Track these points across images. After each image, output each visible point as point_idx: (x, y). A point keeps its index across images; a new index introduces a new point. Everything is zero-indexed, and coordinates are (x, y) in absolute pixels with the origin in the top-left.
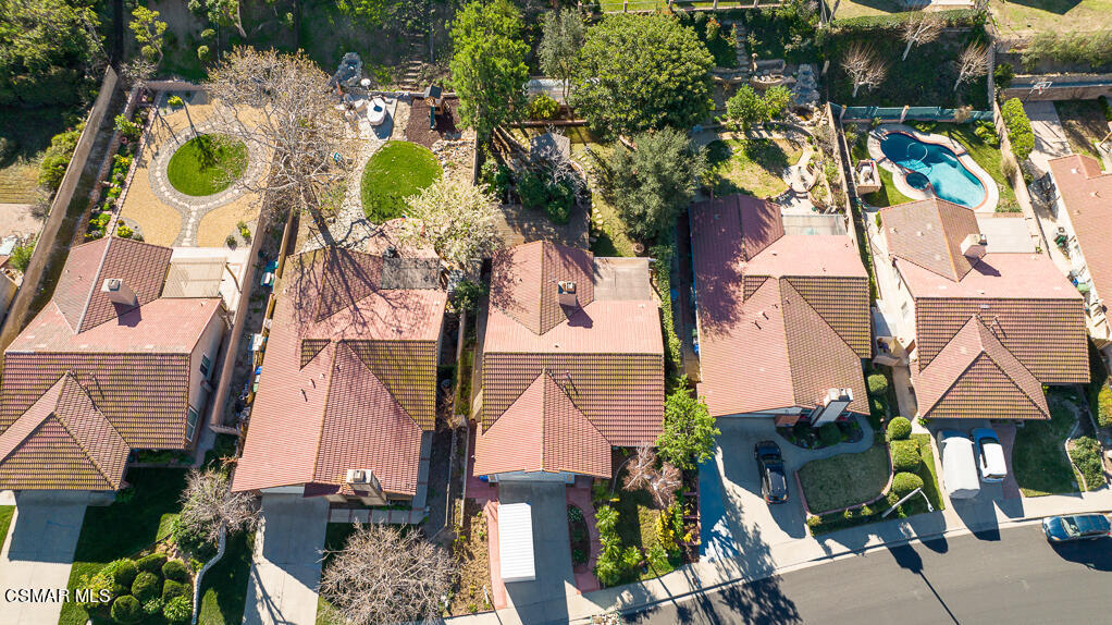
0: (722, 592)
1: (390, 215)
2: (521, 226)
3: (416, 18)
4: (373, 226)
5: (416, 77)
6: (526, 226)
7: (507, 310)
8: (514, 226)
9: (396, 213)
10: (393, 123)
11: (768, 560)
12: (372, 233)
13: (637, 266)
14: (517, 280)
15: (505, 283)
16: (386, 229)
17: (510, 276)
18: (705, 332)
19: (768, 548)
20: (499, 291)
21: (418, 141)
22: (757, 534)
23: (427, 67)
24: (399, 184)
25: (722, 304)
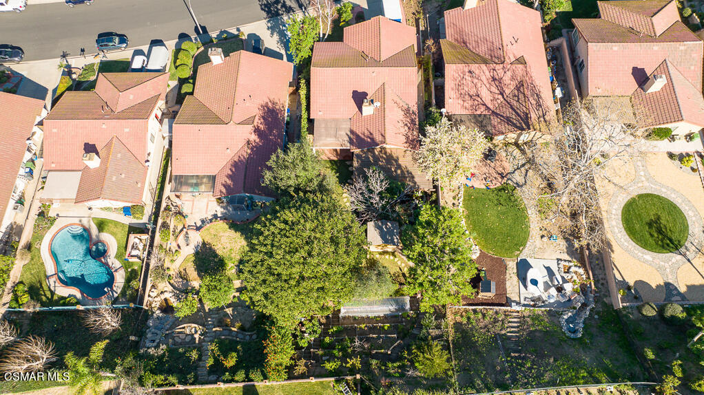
0: (293, 11)
1: (500, 190)
2: (402, 171)
3: (523, 369)
4: (509, 182)
5: (509, 322)
6: (399, 172)
7: (406, 107)
8: (408, 171)
9: (496, 192)
10: (518, 276)
11: (269, 25)
12: (509, 176)
13: (321, 142)
14: (401, 124)
15: (409, 125)
16: (500, 180)
17: (406, 128)
18: (283, 107)
19: (268, 29)
20: (413, 121)
21: (492, 259)
22: (272, 34)
23: (501, 330)
24: (498, 217)
25: (270, 119)
